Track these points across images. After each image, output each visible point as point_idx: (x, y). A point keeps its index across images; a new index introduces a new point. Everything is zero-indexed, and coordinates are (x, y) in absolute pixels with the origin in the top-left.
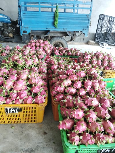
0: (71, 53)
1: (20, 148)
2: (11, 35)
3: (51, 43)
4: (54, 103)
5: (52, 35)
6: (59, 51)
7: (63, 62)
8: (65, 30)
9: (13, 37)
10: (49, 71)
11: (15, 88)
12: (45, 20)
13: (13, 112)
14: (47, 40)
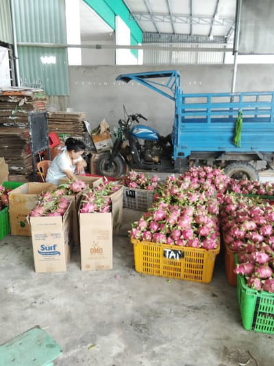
0: (264, 191)
1: (181, 303)
2: (156, 159)
3: (226, 172)
4: (229, 252)
5: (229, 158)
6: (240, 187)
7: (246, 202)
8: (255, 150)
9: (159, 162)
10: (222, 213)
11: (180, 224)
12: (216, 135)
13: (173, 257)
14: (220, 167)
